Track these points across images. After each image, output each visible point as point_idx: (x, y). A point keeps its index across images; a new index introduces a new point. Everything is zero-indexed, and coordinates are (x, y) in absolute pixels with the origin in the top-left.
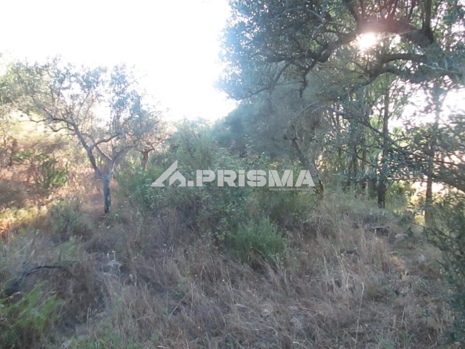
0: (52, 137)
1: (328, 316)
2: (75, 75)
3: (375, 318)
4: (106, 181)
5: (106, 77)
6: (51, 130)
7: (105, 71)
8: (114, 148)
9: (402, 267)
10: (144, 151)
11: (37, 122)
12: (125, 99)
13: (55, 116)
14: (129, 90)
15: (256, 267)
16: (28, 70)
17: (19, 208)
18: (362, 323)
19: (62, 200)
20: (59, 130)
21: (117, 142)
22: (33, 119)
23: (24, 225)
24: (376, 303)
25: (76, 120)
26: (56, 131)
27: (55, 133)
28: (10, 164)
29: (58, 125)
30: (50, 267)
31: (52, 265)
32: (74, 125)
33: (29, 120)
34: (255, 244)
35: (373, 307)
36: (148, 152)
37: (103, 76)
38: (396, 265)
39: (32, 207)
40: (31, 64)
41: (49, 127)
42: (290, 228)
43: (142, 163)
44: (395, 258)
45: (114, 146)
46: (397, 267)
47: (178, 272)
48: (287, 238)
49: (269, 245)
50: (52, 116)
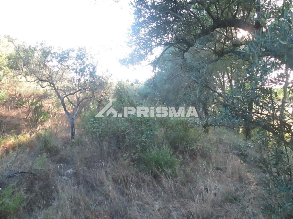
0: (41, 91)
1: (195, 212)
2: (55, 54)
3: (228, 214)
4: (72, 119)
5: (73, 55)
6: (41, 87)
7: (73, 51)
8: (78, 98)
9: (252, 180)
10: (99, 100)
11: (31, 82)
12: (85, 68)
13: (41, 79)
14: (87, 63)
15: (156, 177)
16: (25, 50)
17: (18, 134)
18: (218, 217)
19: (46, 130)
20: (45, 87)
21: (80, 95)
22: (28, 80)
23: (20, 145)
24: (231, 204)
25: (54, 81)
26: (43, 88)
27: (43, 89)
28: (17, 107)
29: (45, 84)
30: (25, 173)
31: (27, 172)
32: (53, 84)
33: (26, 81)
34: (157, 162)
35: (227, 206)
36: (101, 101)
37: (71, 54)
38: (248, 179)
39: (26, 134)
40: (27, 47)
41: (39, 85)
42: (182, 152)
43: (97, 108)
44: (248, 174)
45: (78, 97)
46: (249, 180)
47: (105, 178)
48: (178, 159)
49: (166, 163)
50: (39, 79)
